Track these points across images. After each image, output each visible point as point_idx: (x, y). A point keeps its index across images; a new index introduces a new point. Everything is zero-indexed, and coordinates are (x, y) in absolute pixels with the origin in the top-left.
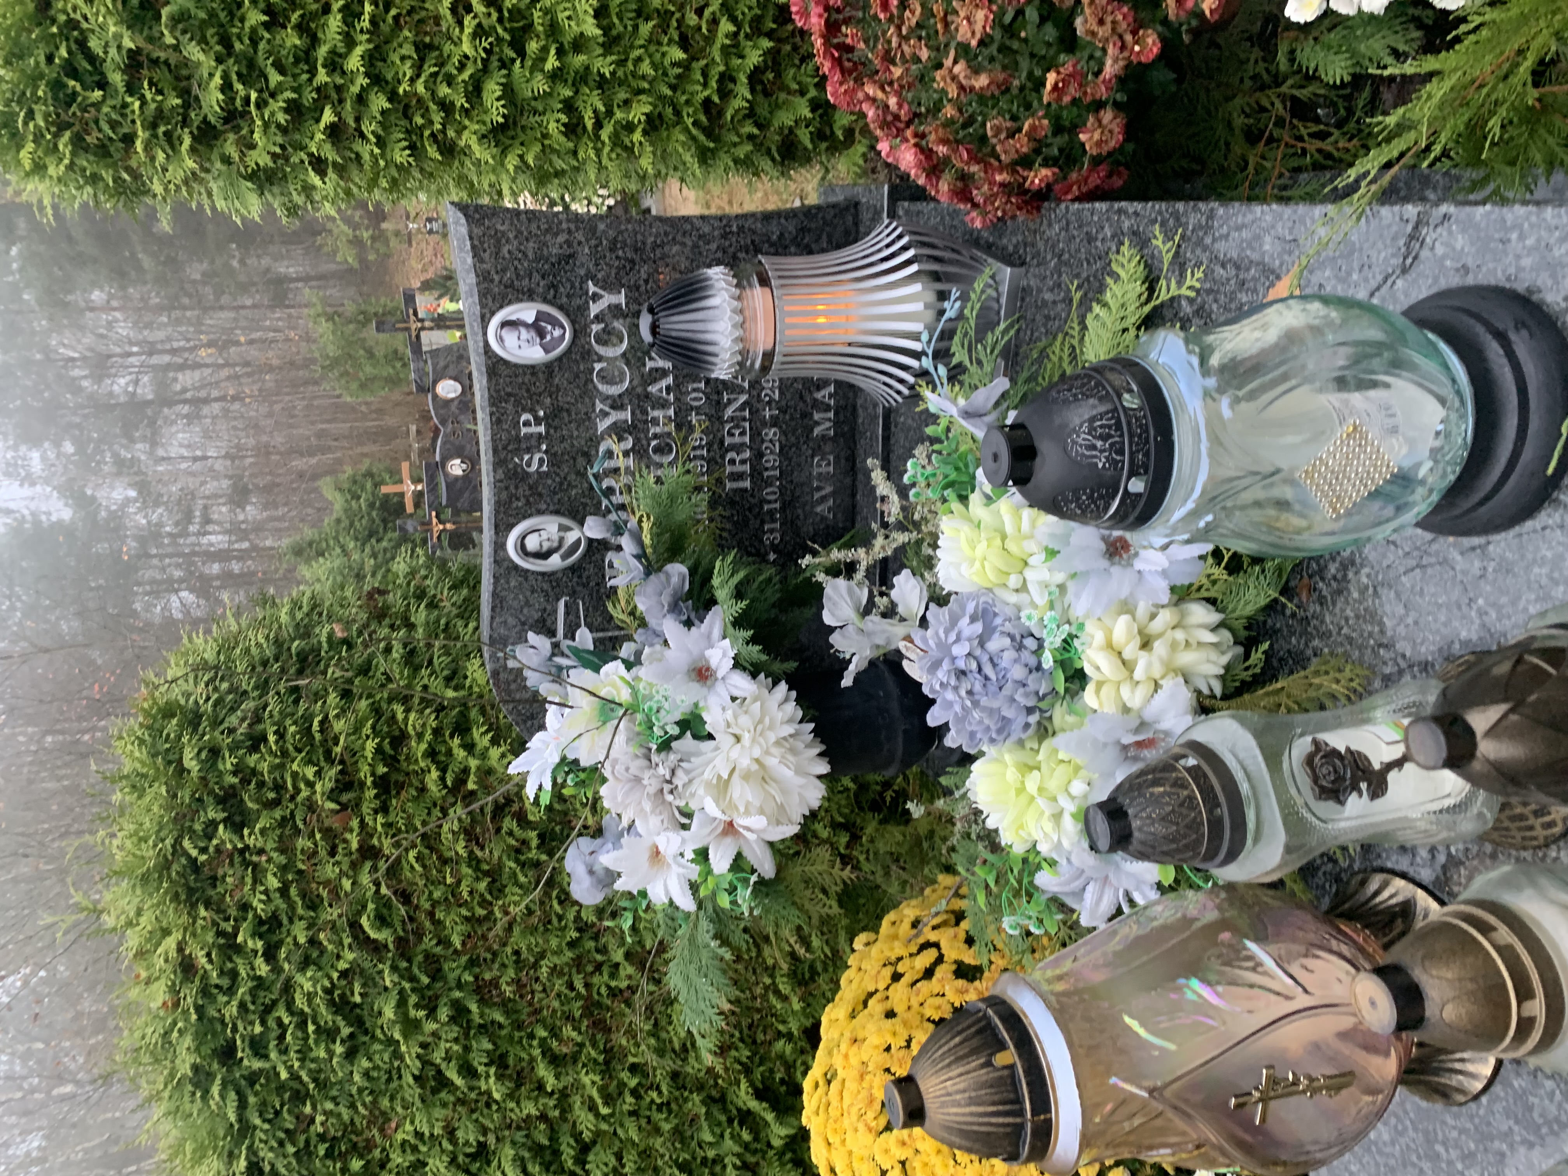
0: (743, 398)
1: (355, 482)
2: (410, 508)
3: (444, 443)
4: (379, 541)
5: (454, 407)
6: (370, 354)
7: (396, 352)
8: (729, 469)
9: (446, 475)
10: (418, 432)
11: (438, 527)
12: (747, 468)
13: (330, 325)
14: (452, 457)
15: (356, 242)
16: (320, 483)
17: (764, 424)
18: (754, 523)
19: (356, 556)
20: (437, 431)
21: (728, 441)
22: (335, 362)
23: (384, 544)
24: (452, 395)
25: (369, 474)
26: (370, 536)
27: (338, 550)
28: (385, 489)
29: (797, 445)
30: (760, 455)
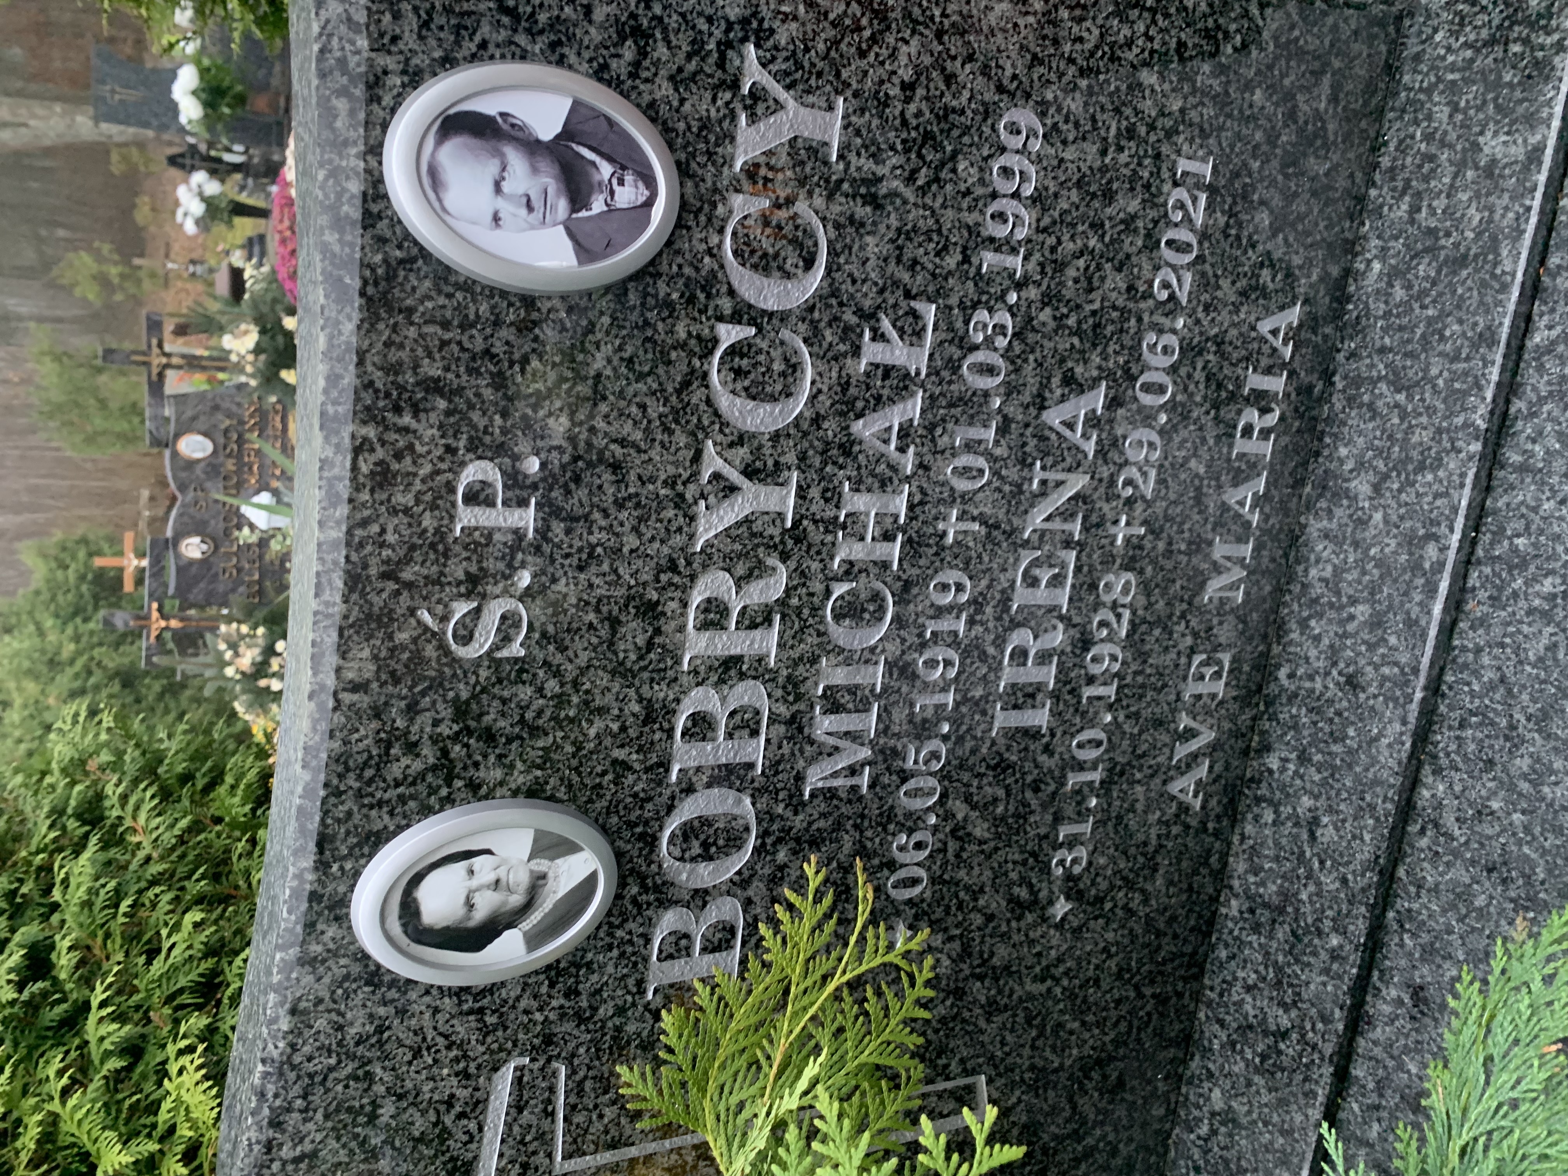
0: (1078, 483)
1: (64, 549)
2: (128, 586)
3: (180, 515)
4: (86, 620)
5: (199, 470)
6: (103, 404)
7: (134, 405)
8: (1009, 675)
9: (178, 556)
10: (152, 499)
11: (157, 624)
12: (1049, 675)
13: (56, 366)
14: (189, 534)
15: (103, 281)
16: (20, 545)
17: (1108, 560)
18: (1040, 822)
19: (52, 637)
20: (174, 499)
21: (1021, 597)
22: (59, 408)
23: (92, 625)
24: (199, 455)
25: (84, 541)
26: (75, 614)
27: (32, 628)
28: (98, 562)
29: (1164, 624)
30: (1085, 643)
